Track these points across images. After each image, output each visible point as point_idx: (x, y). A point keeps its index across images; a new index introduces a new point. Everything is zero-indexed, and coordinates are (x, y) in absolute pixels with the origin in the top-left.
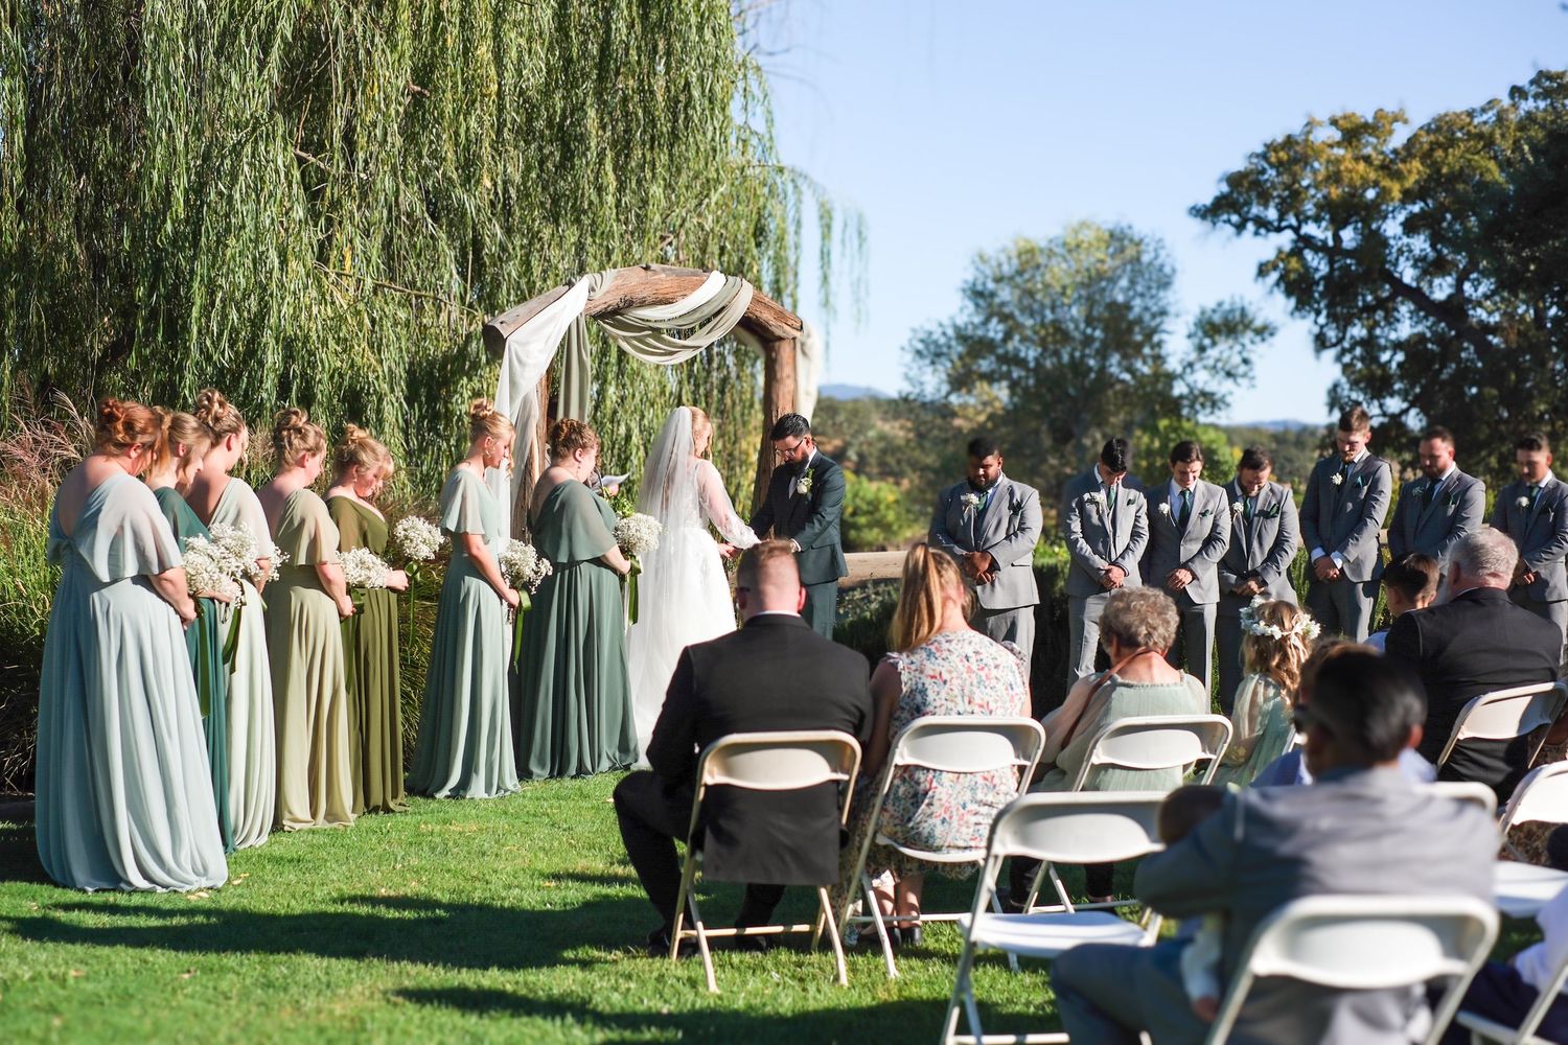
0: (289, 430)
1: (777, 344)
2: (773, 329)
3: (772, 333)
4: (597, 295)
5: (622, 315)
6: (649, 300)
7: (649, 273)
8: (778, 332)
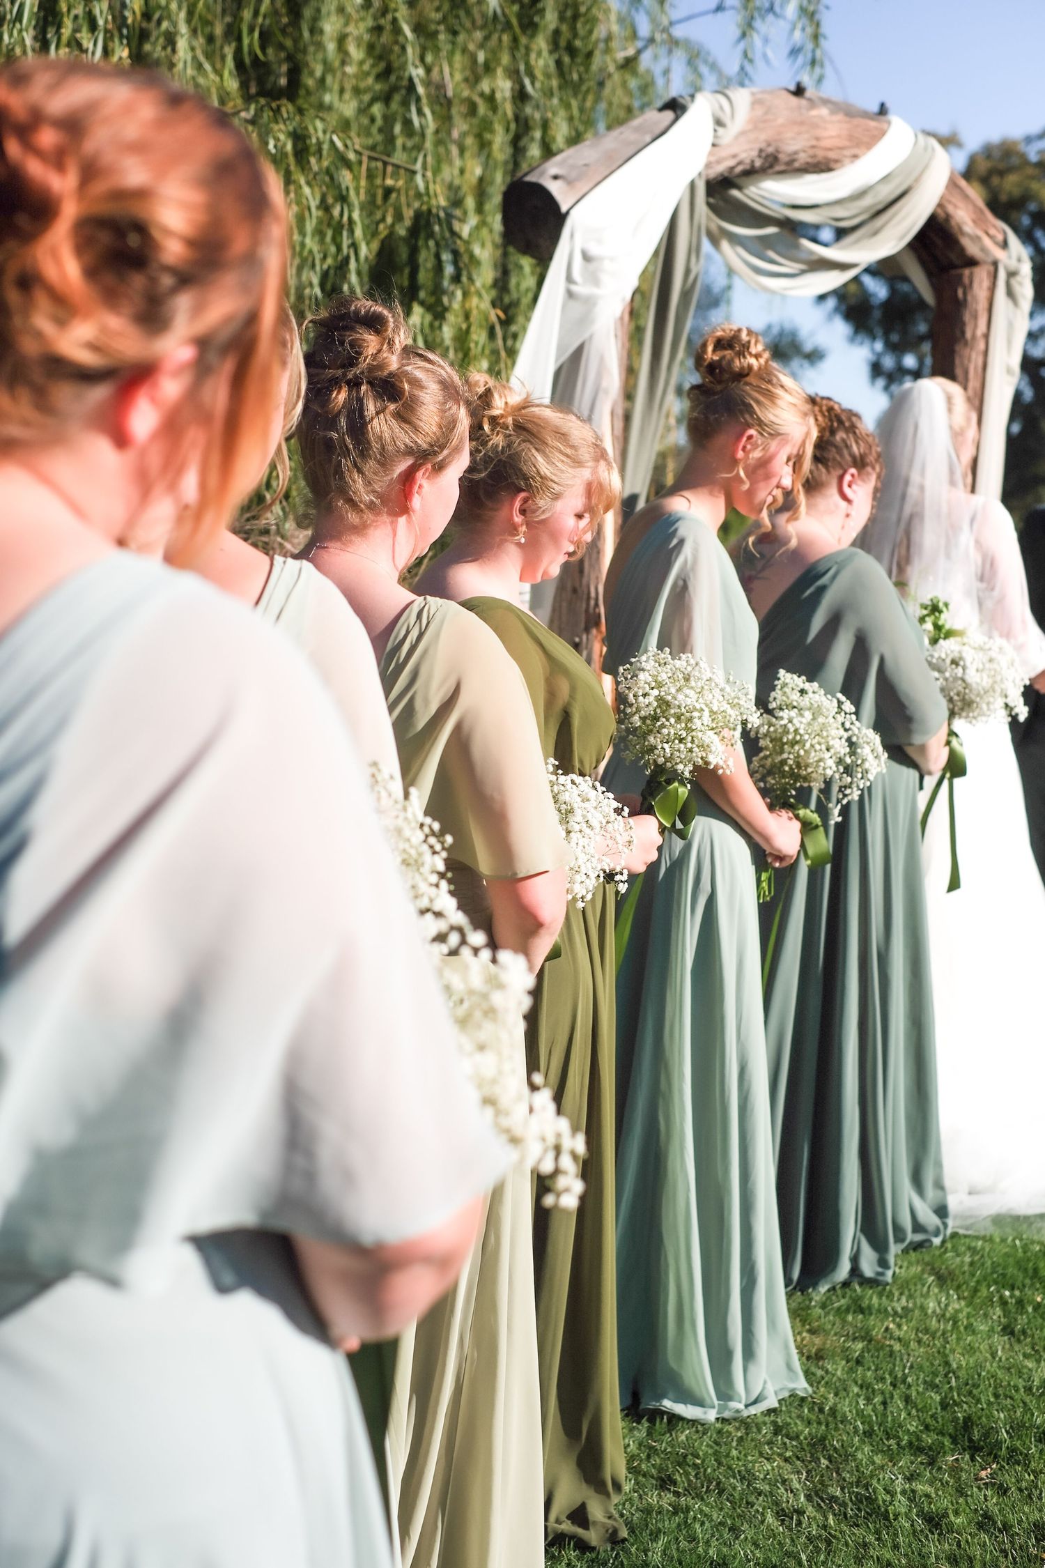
0: (354, 384)
1: (967, 272)
2: (965, 242)
3: (962, 250)
4: (727, 135)
5: (740, 188)
6: (803, 158)
7: (803, 102)
8: (972, 249)
